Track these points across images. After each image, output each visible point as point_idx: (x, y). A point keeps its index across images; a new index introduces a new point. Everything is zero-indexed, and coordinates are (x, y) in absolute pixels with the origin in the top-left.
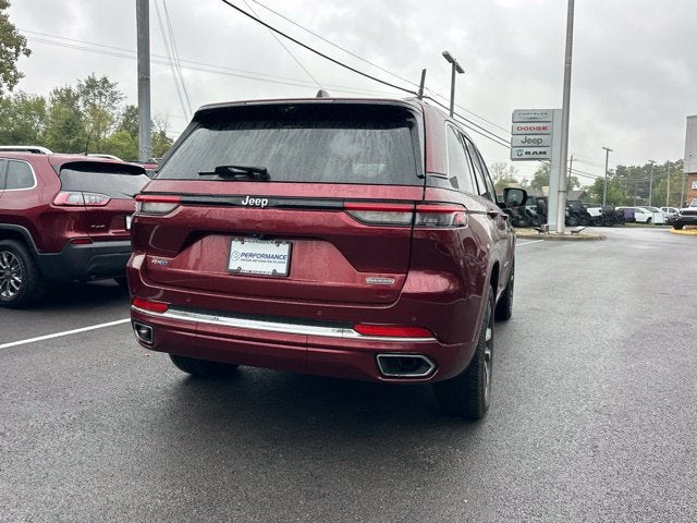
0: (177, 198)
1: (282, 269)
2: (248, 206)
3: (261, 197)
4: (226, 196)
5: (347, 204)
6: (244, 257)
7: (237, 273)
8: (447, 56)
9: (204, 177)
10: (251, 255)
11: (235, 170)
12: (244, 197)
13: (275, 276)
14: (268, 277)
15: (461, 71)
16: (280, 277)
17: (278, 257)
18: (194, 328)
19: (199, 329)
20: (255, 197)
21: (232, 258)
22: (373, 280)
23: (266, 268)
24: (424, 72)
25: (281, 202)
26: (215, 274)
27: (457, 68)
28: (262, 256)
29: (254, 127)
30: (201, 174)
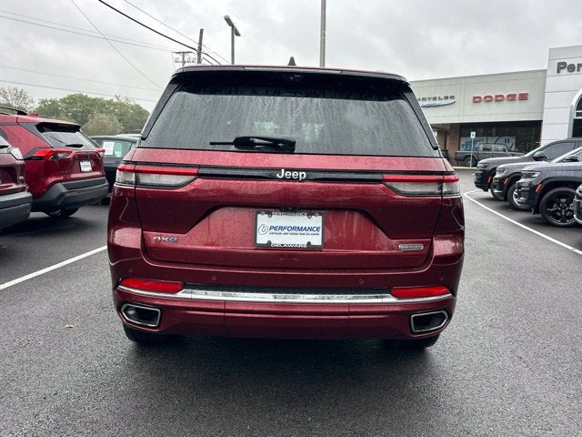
0: (195, 171)
1: (317, 240)
2: (284, 179)
3: (298, 170)
4: (257, 169)
5: (386, 176)
6: (273, 231)
7: (268, 246)
8: (228, 20)
9: (217, 147)
10: (281, 228)
11: (257, 141)
12: (279, 170)
13: (310, 247)
14: (302, 249)
15: (238, 34)
16: (315, 248)
17: (311, 229)
18: (222, 307)
19: (228, 307)
20: (292, 170)
21: (260, 231)
22: (404, 247)
23: (300, 241)
24: (202, 31)
25: (322, 175)
26: (241, 249)
27: (235, 32)
28: (294, 228)
29: (255, 93)
30: (212, 144)
